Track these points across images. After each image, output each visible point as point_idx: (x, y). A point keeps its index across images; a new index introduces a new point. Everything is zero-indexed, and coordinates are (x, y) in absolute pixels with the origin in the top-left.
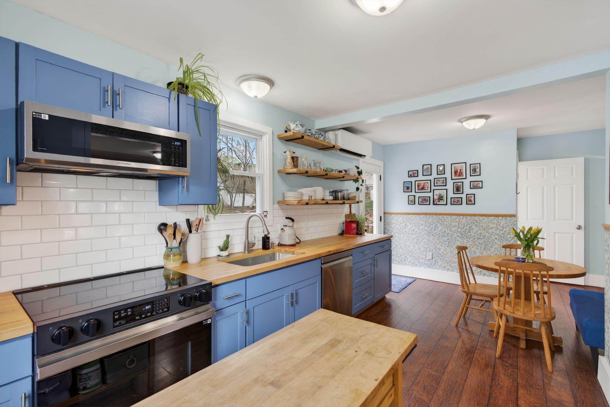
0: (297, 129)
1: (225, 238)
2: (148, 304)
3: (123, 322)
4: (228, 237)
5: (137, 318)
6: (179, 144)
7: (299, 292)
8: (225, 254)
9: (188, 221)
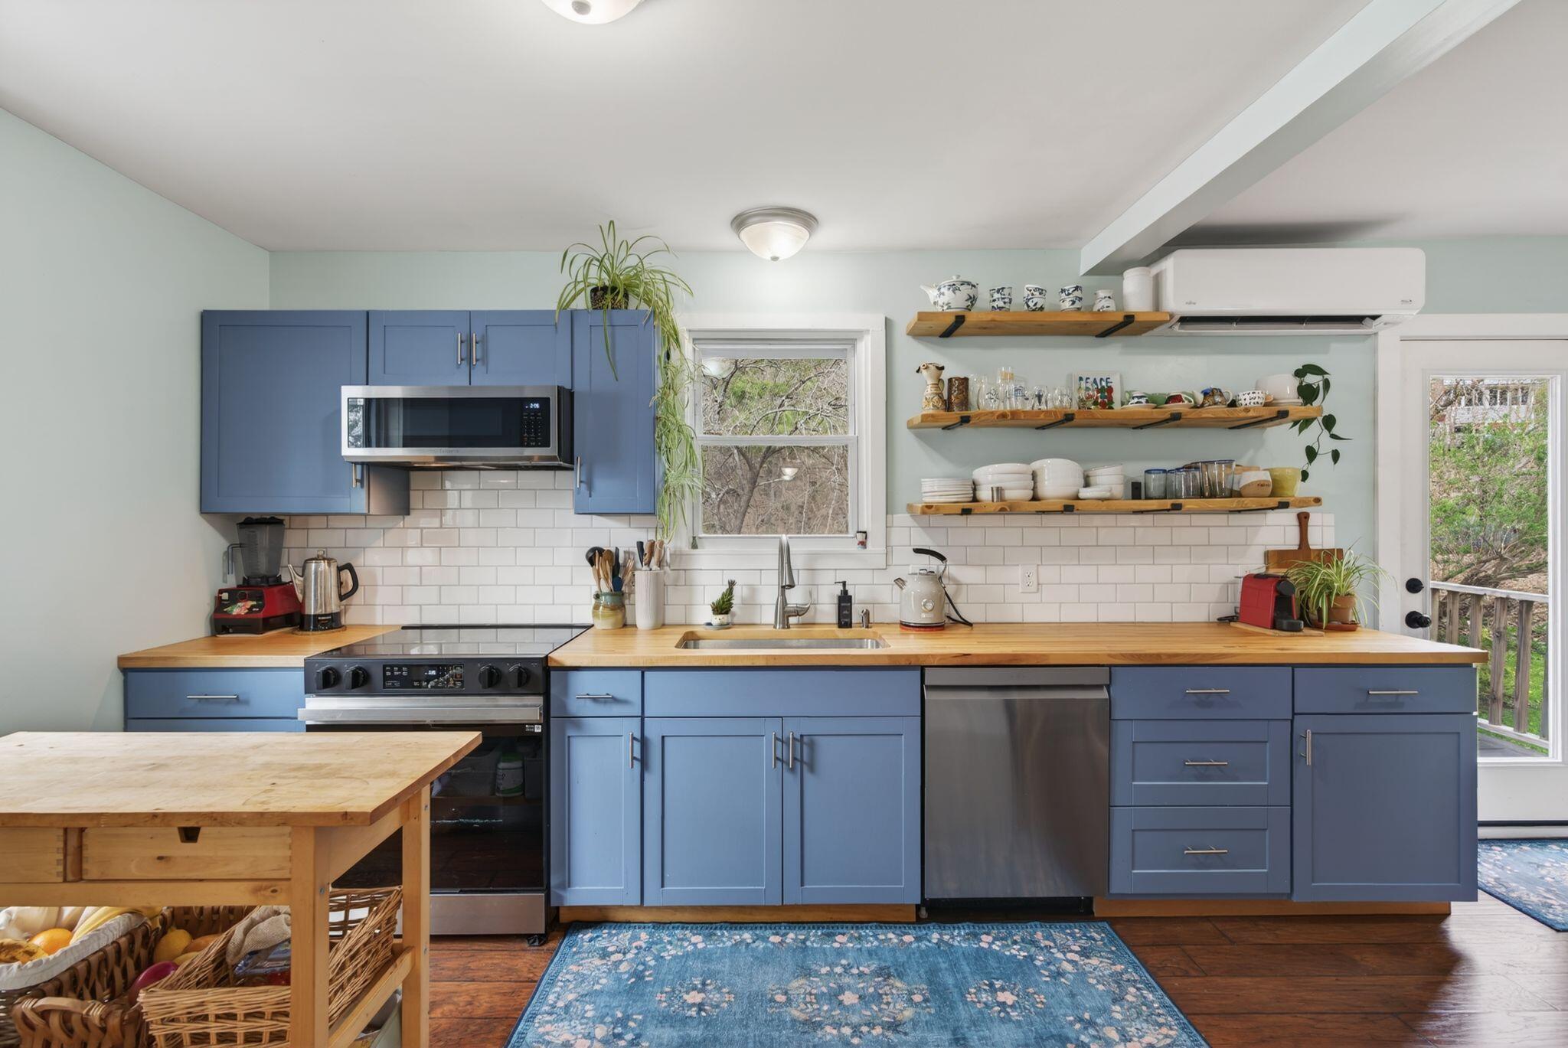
0: (941, 300)
1: (726, 587)
2: (432, 667)
3: (397, 684)
4: (732, 584)
5: (416, 684)
6: (537, 406)
7: (822, 742)
8: (716, 620)
9: (640, 545)
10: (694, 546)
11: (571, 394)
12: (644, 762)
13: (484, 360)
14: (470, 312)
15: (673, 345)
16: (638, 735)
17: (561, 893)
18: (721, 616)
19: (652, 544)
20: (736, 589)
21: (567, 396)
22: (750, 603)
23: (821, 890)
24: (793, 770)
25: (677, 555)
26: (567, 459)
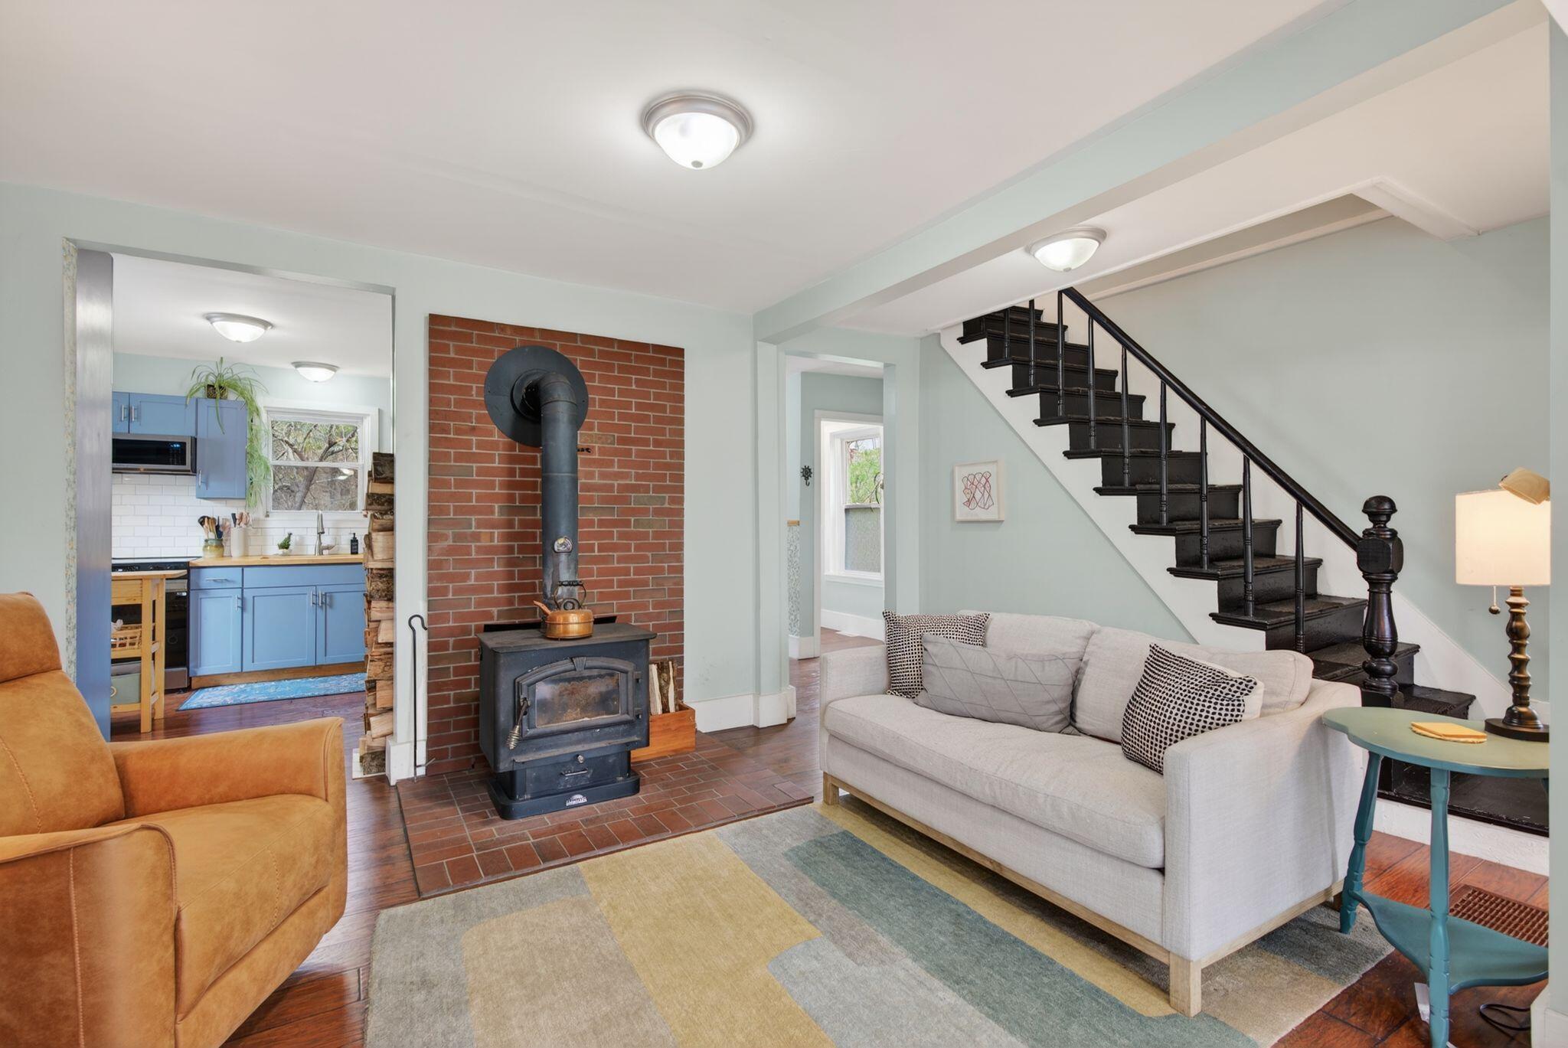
4: (290, 534)
6: (178, 446)
7: (336, 595)
8: (281, 551)
9: (234, 515)
10: (267, 516)
11: (196, 439)
12: (243, 608)
13: (138, 418)
14: (129, 393)
15: (255, 414)
16: (240, 596)
17: (196, 670)
18: (282, 550)
19: (242, 514)
20: (292, 538)
21: (194, 441)
22: (301, 544)
23: (334, 658)
24: (321, 607)
25: (257, 520)
26: (194, 471)
